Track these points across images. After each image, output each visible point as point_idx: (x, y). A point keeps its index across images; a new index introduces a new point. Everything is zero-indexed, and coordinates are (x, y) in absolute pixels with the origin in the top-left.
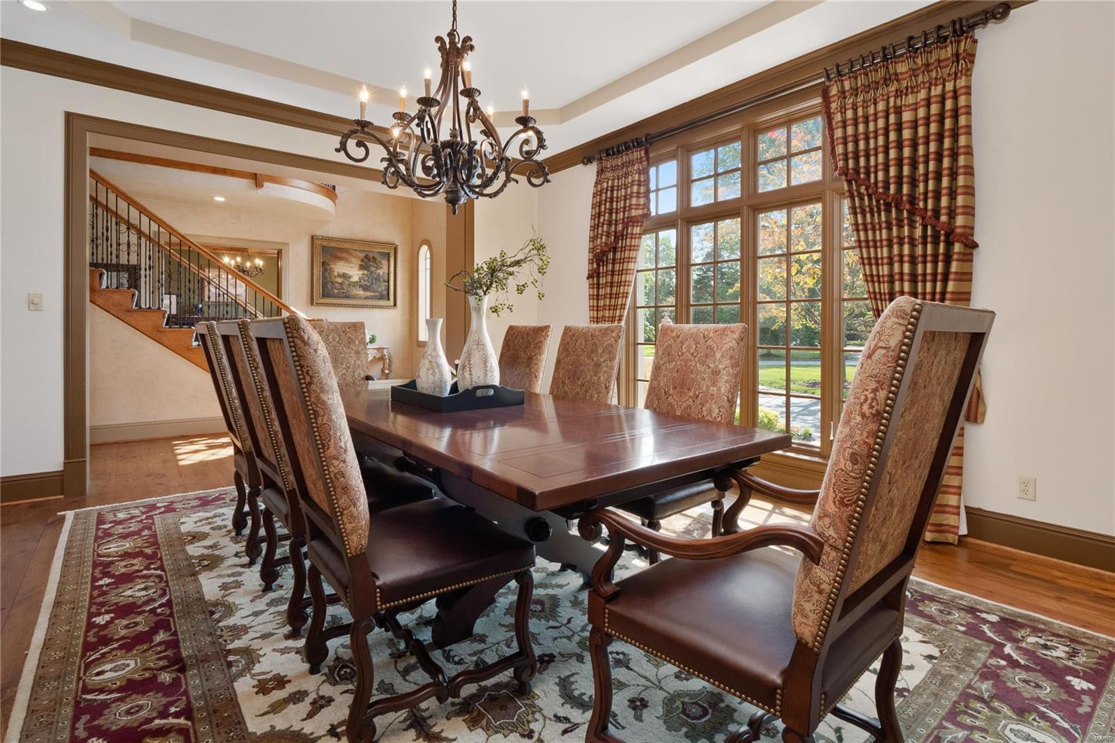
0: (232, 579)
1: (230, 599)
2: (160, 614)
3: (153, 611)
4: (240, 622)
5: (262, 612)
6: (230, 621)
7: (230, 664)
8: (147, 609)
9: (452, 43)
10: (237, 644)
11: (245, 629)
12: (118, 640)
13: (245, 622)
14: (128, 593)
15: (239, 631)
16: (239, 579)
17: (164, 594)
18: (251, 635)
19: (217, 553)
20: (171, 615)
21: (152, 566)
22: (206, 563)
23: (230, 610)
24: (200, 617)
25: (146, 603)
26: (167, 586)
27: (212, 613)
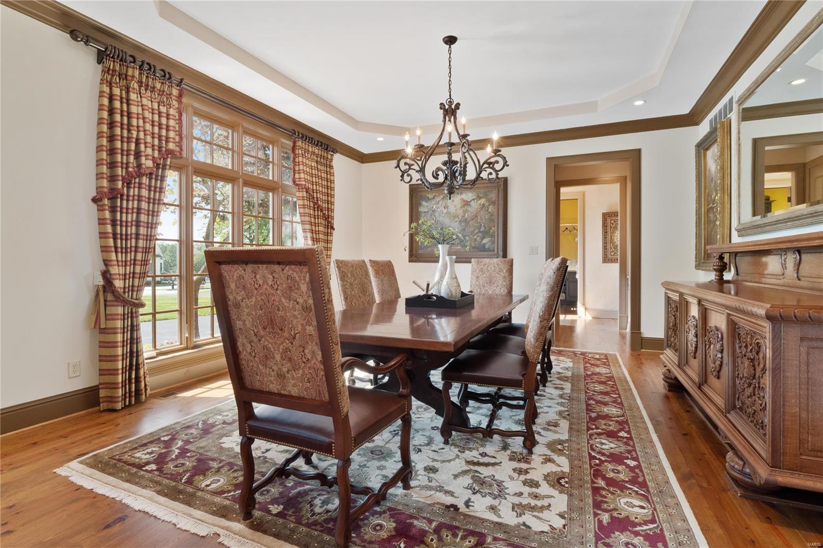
0: (550, 428)
1: (557, 417)
2: (594, 424)
3: (597, 428)
4: (559, 407)
5: (547, 406)
6: (562, 409)
7: (569, 397)
8: (600, 430)
9: (450, 106)
10: (563, 401)
11: (558, 404)
12: (613, 421)
13: (557, 406)
14: (613, 445)
15: (562, 404)
16: (546, 426)
17: (591, 435)
18: (557, 401)
19: (549, 453)
20: (588, 422)
21: (597, 461)
22: (560, 447)
23: (560, 413)
24: (574, 416)
25: (599, 434)
26: (588, 440)
27: (568, 415)
